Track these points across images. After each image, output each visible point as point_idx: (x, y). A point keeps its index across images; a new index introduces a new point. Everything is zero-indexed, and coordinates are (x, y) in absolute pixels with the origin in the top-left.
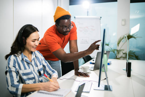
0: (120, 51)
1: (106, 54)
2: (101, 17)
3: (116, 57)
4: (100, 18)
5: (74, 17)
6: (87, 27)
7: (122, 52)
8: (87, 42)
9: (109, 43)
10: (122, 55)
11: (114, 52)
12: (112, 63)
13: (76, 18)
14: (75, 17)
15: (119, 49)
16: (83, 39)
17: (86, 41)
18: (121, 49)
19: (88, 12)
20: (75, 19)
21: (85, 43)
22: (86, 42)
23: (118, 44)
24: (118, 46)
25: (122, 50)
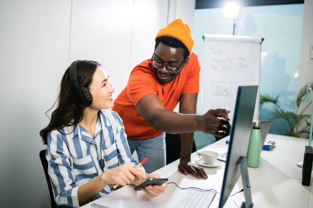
0: (300, 119)
1: (259, 128)
2: (263, 40)
3: (292, 130)
4: (261, 40)
5: (202, 37)
6: (229, 60)
7: (306, 121)
8: (228, 93)
9: (278, 97)
10: (305, 128)
11: (288, 120)
12: (276, 145)
13: (206, 38)
14: (204, 38)
15: (298, 114)
16: (218, 87)
17: (225, 91)
18: (303, 114)
19: (235, 26)
20: (204, 41)
21: (222, 95)
22: (226, 93)
23: (299, 100)
24: (298, 105)
25: (305, 116)
